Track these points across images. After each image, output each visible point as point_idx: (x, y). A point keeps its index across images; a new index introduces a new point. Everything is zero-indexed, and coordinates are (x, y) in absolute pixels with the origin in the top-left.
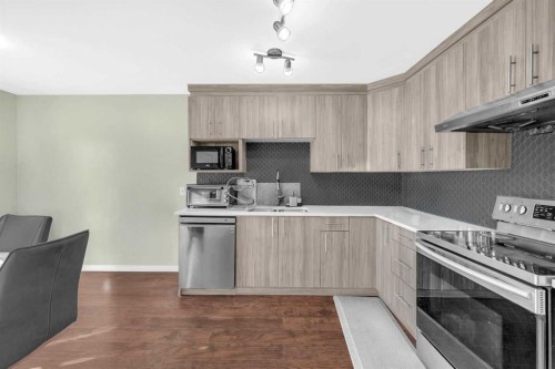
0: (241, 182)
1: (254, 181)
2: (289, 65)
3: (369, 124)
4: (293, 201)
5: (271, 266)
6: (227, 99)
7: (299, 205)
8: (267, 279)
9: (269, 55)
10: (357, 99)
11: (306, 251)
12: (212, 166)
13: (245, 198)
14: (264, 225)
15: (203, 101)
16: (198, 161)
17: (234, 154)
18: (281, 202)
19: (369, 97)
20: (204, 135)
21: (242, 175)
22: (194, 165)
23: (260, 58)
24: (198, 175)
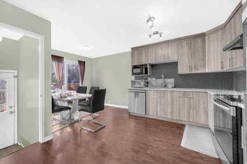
0: (149, 79)
1: (155, 79)
2: (161, 36)
3: (207, 50)
4: (170, 86)
5: (159, 109)
6: (143, 50)
7: (173, 87)
8: (157, 113)
9: (154, 34)
10: (199, 40)
11: (172, 104)
12: (139, 74)
13: (151, 85)
14: (155, 93)
15: (135, 52)
16: (134, 72)
17: (146, 69)
18: (165, 86)
19: (206, 38)
20: (136, 64)
21: (150, 76)
22: (133, 74)
23: (150, 36)
24: (135, 77)
